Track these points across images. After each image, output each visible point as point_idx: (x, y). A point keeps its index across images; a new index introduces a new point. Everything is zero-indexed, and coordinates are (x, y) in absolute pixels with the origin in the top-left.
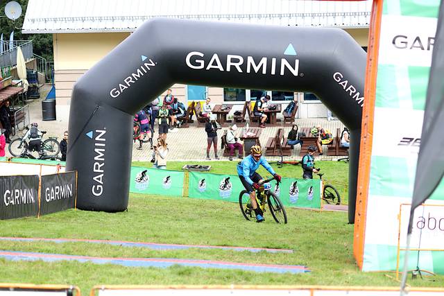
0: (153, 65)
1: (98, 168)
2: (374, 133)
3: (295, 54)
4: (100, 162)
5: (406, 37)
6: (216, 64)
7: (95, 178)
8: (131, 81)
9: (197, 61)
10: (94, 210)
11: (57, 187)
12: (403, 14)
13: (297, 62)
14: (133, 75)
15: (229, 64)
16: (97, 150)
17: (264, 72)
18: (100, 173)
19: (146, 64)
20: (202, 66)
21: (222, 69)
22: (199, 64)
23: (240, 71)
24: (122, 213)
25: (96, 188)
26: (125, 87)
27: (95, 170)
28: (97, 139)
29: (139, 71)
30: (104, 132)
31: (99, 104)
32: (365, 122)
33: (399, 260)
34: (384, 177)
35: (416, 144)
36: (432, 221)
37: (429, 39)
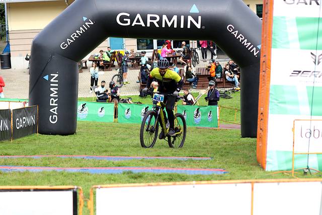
0: (92, 23)
1: (53, 102)
2: (272, 68)
3: (198, 12)
4: (55, 98)
6: (139, 21)
7: (51, 110)
8: (75, 36)
9: (125, 20)
10: (52, 134)
11: (24, 118)
13: (200, 18)
15: (149, 21)
16: (52, 89)
17: (175, 26)
18: (55, 106)
19: (86, 23)
20: (129, 24)
21: (143, 25)
22: (127, 22)
23: (157, 26)
24: (72, 135)
25: (52, 117)
26: (72, 41)
27: (51, 104)
28: (52, 80)
29: (81, 28)
30: (57, 75)
31: (53, 54)
32: (263, 61)
33: (294, 162)
34: (281, 100)
35: (303, 75)
36: (316, 132)
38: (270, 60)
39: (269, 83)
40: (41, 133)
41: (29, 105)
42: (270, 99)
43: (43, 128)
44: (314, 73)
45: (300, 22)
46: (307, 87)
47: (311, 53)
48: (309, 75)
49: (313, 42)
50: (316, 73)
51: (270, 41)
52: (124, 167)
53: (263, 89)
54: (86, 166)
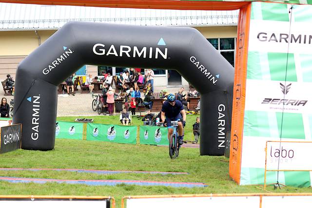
0: (71, 52)
1: (35, 121)
2: (246, 96)
3: (165, 45)
4: (37, 118)
5: (266, 34)
6: (113, 51)
7: (33, 128)
8: (56, 63)
9: (100, 50)
10: (33, 150)
11: (11, 135)
12: (264, 19)
13: (166, 50)
14: (58, 59)
15: (121, 51)
16: (34, 110)
17: (145, 57)
18: (37, 125)
19: (66, 52)
20: (104, 53)
21: (117, 55)
22: (102, 52)
23: (129, 56)
24: (51, 151)
25: (34, 134)
26: (53, 67)
27: (33, 123)
28: (34, 102)
29: (61, 56)
30: (38, 98)
31: (36, 79)
32: (236, 89)
33: (266, 177)
34: (254, 124)
35: (273, 102)
36: (284, 152)
37: (281, 35)
38: (245, 89)
39: (244, 109)
40: (24, 148)
41: (13, 123)
42: (245, 123)
43: (26, 144)
44: (283, 101)
45: (272, 56)
46: (276, 113)
47: (281, 84)
48: (278, 103)
49: (282, 74)
50: (285, 101)
51: (245, 72)
52: (115, 180)
53: (237, 114)
54: (81, 179)
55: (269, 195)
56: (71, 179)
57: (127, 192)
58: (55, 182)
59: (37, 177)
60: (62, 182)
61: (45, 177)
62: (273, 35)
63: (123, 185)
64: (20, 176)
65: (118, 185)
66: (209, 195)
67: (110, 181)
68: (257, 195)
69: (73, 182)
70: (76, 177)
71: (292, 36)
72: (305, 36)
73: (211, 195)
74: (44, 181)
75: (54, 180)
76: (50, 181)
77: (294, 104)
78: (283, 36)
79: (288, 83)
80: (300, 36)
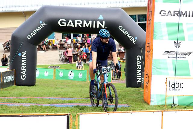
0: (45, 25)
1: (23, 68)
2: (153, 50)
3: (103, 19)
4: (24, 66)
6: (71, 24)
7: (22, 73)
8: (36, 32)
9: (63, 23)
10: (22, 86)
11: (8, 77)
12: (163, 2)
13: (104, 22)
14: (37, 29)
15: (76, 24)
16: (22, 61)
17: (91, 27)
19: (42, 25)
21: (73, 26)
22: (64, 24)
24: (34, 86)
25: (23, 76)
26: (34, 34)
27: (22, 69)
28: (23, 56)
29: (39, 27)
30: (25, 53)
31: (23, 41)
32: (147, 46)
33: (167, 100)
34: (158, 67)
35: (170, 54)
36: (177, 84)
37: (174, 11)
38: (152, 46)
39: (152, 58)
40: (17, 85)
42: (153, 67)
43: (18, 82)
45: (169, 25)
46: (172, 60)
47: (174, 42)
48: (173, 54)
49: (176, 36)
50: (177, 53)
51: (153, 35)
52: (73, 104)
53: (148, 61)
54: (52, 103)
55: (168, 111)
56: (46, 103)
57: (81, 111)
58: (36, 106)
59: (25, 102)
60: (41, 105)
61: (30, 103)
62: (170, 12)
63: (78, 106)
64: (14, 102)
65: (75, 107)
66: (130, 111)
67: (70, 104)
68: (160, 111)
69: (47, 105)
70: (49, 102)
71: (181, 12)
72: (189, 12)
73: (132, 111)
74: (29, 105)
75: (35, 104)
76: (33, 105)
77: (183, 54)
78: (176, 12)
79: (179, 42)
80: (186, 12)
